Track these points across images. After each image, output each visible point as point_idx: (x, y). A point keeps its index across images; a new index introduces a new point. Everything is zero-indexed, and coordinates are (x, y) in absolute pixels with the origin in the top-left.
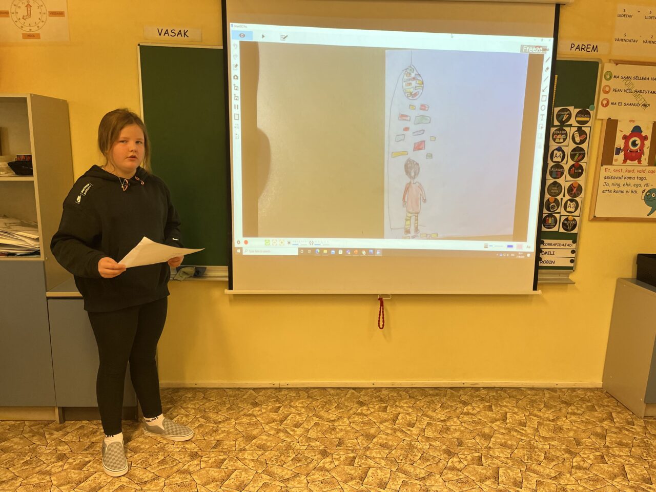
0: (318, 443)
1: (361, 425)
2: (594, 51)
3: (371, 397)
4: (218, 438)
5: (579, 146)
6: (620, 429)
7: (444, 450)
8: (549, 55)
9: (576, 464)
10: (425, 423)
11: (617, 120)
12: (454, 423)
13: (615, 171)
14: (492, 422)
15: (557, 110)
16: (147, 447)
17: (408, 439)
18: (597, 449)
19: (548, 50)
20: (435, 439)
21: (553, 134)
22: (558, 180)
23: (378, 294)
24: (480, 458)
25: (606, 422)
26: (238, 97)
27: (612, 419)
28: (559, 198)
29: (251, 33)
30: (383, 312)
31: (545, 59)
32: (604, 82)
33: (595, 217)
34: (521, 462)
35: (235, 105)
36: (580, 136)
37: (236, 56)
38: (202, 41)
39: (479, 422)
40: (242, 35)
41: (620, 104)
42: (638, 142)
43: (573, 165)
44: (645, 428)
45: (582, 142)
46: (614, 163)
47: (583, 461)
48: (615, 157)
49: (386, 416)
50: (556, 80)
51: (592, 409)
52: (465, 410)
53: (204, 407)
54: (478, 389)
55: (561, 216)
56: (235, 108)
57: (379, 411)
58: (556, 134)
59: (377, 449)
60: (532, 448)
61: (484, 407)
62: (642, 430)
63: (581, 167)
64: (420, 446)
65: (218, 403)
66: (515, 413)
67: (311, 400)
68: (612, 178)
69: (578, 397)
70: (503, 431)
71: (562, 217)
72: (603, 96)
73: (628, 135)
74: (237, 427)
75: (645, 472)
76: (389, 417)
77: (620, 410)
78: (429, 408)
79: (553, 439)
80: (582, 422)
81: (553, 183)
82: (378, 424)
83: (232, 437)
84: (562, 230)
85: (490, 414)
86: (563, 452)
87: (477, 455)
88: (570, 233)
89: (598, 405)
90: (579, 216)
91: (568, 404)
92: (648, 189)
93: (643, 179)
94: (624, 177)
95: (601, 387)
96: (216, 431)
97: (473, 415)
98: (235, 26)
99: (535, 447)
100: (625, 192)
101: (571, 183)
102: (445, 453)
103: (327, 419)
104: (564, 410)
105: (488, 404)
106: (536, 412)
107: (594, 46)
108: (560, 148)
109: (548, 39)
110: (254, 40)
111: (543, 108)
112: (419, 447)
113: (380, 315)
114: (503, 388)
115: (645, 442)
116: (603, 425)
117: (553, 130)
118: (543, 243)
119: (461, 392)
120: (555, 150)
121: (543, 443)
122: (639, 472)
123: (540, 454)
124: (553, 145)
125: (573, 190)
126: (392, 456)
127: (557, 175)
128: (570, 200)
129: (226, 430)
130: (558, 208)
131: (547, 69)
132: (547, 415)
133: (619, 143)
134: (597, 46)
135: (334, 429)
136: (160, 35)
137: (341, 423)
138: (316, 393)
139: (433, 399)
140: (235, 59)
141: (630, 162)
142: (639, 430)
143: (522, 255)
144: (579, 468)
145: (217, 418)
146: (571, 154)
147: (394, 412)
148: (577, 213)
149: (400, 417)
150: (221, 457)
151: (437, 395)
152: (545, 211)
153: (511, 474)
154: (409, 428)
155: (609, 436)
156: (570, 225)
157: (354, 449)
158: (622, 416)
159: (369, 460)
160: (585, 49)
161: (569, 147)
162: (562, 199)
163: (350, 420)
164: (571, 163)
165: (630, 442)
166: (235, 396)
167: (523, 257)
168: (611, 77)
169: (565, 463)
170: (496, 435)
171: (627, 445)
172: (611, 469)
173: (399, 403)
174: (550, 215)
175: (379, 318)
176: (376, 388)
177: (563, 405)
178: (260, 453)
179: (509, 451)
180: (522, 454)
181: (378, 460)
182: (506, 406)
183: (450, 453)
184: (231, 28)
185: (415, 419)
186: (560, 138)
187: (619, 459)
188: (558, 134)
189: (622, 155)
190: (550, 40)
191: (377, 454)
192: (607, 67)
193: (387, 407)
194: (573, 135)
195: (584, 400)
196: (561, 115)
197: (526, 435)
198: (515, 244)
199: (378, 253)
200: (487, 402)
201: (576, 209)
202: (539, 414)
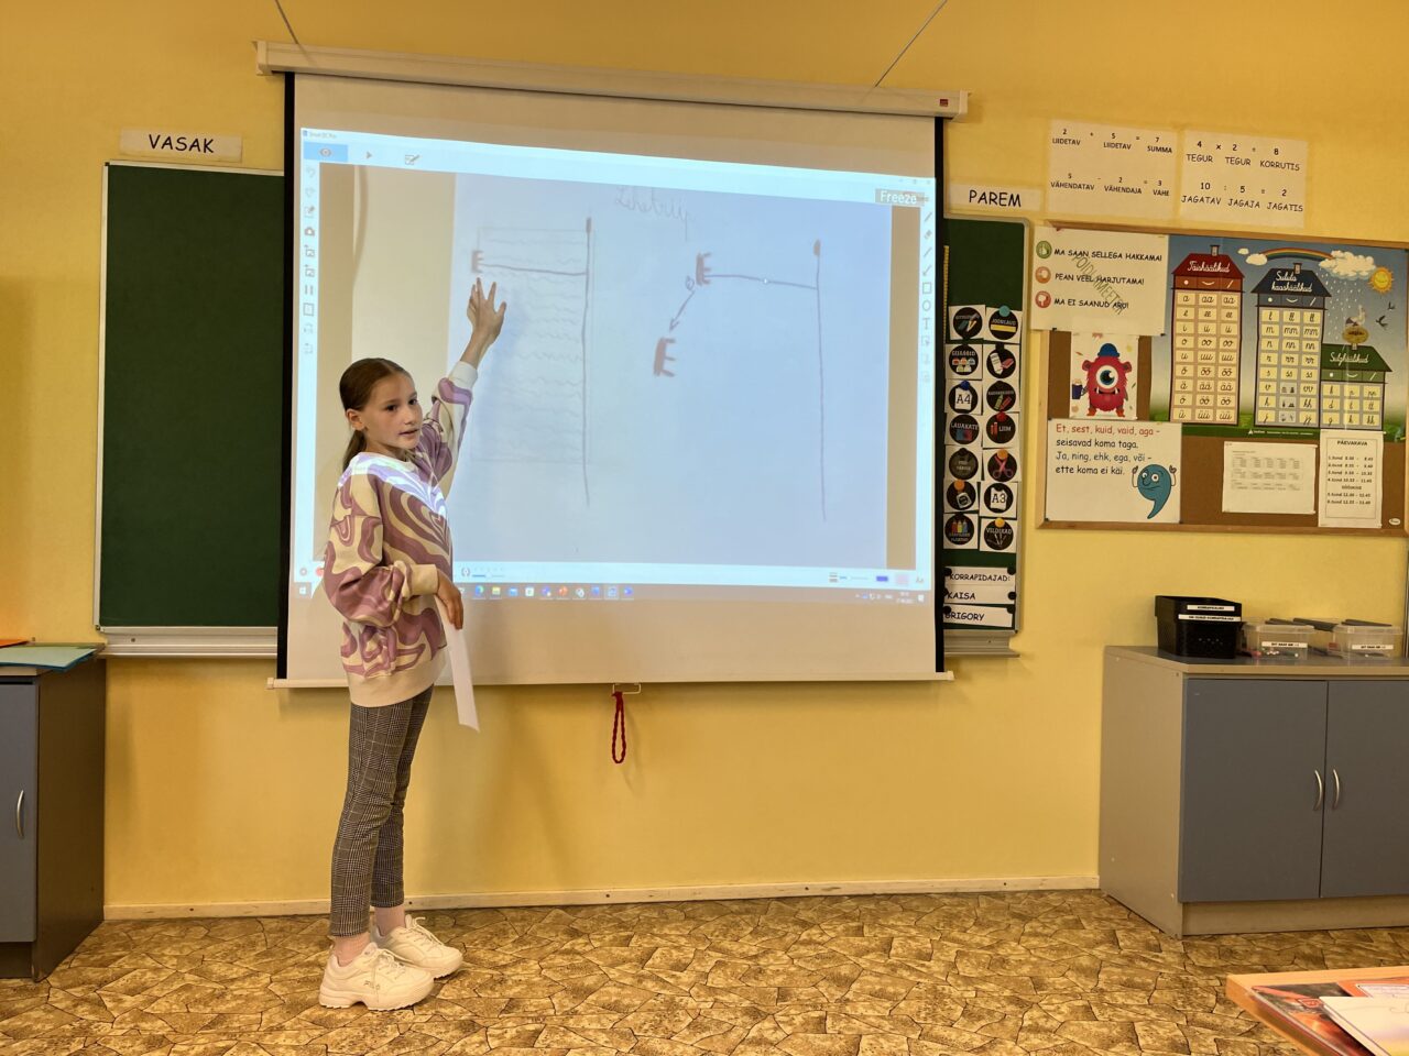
0: (458, 1008)
1: (567, 971)
2: (1014, 204)
3: (600, 920)
4: (222, 1008)
5: (1005, 380)
6: (1131, 959)
7: (746, 1008)
8: (929, 208)
9: (1030, 1023)
10: (712, 963)
11: (1070, 333)
12: (777, 959)
13: (1076, 430)
14: (859, 955)
15: (954, 310)
16: (48, 1027)
17: (667, 992)
18: (1075, 996)
19: (927, 199)
20: (729, 990)
21: (951, 357)
22: (969, 447)
23: (612, 684)
24: (822, 1020)
25: (1101, 948)
26: (312, 270)
27: (1114, 942)
28: (973, 481)
29: (344, 149)
30: (623, 724)
31: (923, 218)
32: (1038, 262)
33: (1046, 520)
34: (910, 1022)
35: (306, 287)
36: (1002, 361)
37: (312, 190)
38: (241, 161)
39: (832, 956)
40: (324, 150)
41: (1071, 302)
42: (1114, 374)
43: (994, 419)
44: (1185, 955)
45: (1007, 372)
46: (1071, 414)
47: (1045, 1017)
48: (1073, 403)
49: (626, 954)
50: (947, 255)
51: (1077, 924)
52: (804, 936)
53: (202, 952)
54: (838, 899)
55: (980, 518)
56: (306, 292)
57: (612, 945)
58: (955, 357)
59: (593, 1013)
60: (937, 996)
61: (847, 929)
62: (1177, 960)
63: (1010, 422)
64: (692, 1003)
65: (238, 946)
66: (910, 938)
67: (459, 930)
68: (1071, 443)
69: (1047, 905)
70: (880, 970)
71: (983, 520)
72: (1037, 287)
73: (1092, 360)
74: (272, 987)
75: (1179, 1032)
76: (633, 955)
77: (1133, 926)
78: (725, 936)
79: (985, 980)
80: (1052, 948)
81: (958, 453)
82: (604, 969)
83: (254, 1005)
84: (985, 547)
85: (857, 941)
86: (1003, 1002)
87: (816, 1014)
88: (1001, 554)
89: (1088, 918)
90: (1015, 519)
91: (1024, 918)
92: (1142, 466)
93: (1130, 446)
94: (1093, 443)
95: (1097, 886)
96: (222, 995)
97: (819, 943)
98: (312, 135)
99: (944, 996)
100: (1099, 471)
101: (993, 452)
102: (746, 1014)
103: (491, 963)
104: (1015, 930)
105: (854, 924)
106: (955, 934)
107: (1012, 197)
108: (968, 384)
109: (924, 180)
110: (350, 162)
111: (927, 305)
112: (689, 1006)
113: (615, 731)
114: (892, 895)
115: (1181, 981)
116: (1095, 952)
117: (950, 348)
118: (949, 573)
119: (801, 905)
120: (957, 387)
121: (963, 988)
122: (1165, 1033)
123: (953, 1007)
124: (954, 379)
125: (998, 467)
126: (626, 1025)
127: (965, 436)
128: (994, 486)
129: (245, 993)
130: (973, 501)
131: (929, 233)
132: (977, 939)
133: (1078, 376)
134: (1018, 197)
135: (502, 981)
136: (154, 146)
137: (519, 970)
138: (474, 918)
139: (738, 919)
140: (309, 196)
141: (1102, 412)
142: (1172, 960)
143: (909, 598)
144: (1036, 1029)
145: (230, 972)
146: (989, 397)
147: (646, 946)
148: (1011, 513)
149: (657, 954)
150: (221, 1044)
151: (747, 912)
152: (948, 508)
153: (886, 1046)
154: (674, 973)
155: (1106, 972)
156: (999, 536)
157: (540, 1015)
158: (1137, 936)
159: (572, 1034)
160: (997, 200)
161: (983, 382)
162: (979, 484)
163: (542, 964)
164: (990, 413)
165: (1150, 981)
166: (282, 930)
167: (909, 601)
168: (1049, 253)
169: (1006, 1022)
170: (866, 978)
171: (1143, 987)
172: (1105, 1030)
173: (661, 929)
174: (960, 517)
175: (615, 738)
176: (613, 904)
177: (1017, 921)
178: (317, 1033)
179: (888, 1004)
180: (914, 1009)
181: (591, 1033)
182: (893, 926)
183: (756, 1014)
184: (303, 138)
185: (691, 956)
186: (964, 364)
187: (1124, 1012)
188: (960, 358)
189: (1085, 399)
190: (929, 182)
191: (591, 1021)
192: (1042, 233)
193: (632, 937)
194: (989, 359)
195: (1059, 911)
196: (962, 320)
197: (930, 975)
198: (891, 573)
199: (611, 595)
200: (853, 920)
201: (1008, 506)
202: (961, 937)
